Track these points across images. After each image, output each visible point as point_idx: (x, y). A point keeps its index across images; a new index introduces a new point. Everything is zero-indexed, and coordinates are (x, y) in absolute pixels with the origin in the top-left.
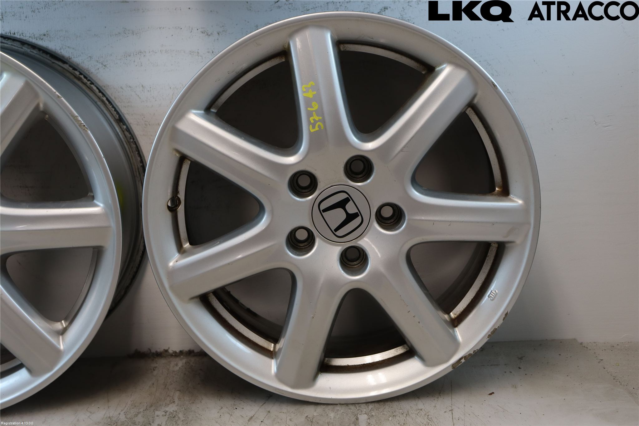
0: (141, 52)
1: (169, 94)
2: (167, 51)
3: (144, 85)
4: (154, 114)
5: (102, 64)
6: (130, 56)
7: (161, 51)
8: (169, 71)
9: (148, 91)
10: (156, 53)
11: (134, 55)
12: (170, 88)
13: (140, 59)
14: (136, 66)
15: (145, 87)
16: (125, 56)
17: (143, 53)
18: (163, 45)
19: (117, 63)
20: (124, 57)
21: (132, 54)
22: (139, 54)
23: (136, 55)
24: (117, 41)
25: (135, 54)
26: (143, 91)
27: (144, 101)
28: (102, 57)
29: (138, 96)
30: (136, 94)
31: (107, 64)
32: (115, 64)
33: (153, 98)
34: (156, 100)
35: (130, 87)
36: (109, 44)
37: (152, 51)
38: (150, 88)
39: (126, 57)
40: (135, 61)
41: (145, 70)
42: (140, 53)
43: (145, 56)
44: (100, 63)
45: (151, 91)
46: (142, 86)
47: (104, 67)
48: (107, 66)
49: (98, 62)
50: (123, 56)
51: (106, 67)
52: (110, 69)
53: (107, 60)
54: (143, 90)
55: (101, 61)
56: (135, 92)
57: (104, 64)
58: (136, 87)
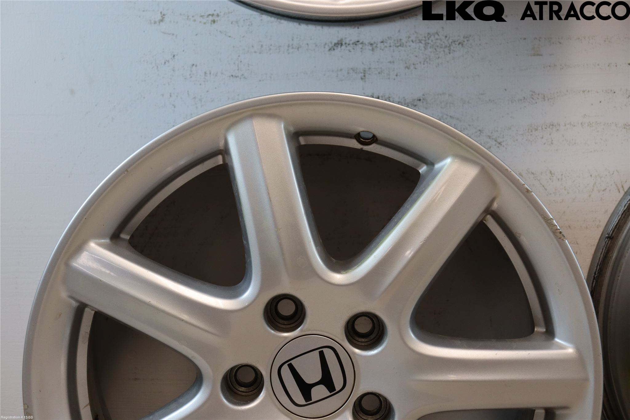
0: (553, 125)
1: (588, 185)
2: (591, 124)
3: (553, 172)
4: (564, 212)
5: (496, 141)
6: (536, 130)
7: (581, 124)
8: (591, 152)
9: (559, 179)
10: (574, 126)
11: (542, 129)
12: (591, 176)
13: (550, 134)
14: (544, 144)
15: (554, 174)
16: (530, 131)
17: (555, 126)
18: (585, 115)
19: (517, 140)
20: (528, 132)
21: (540, 128)
22: (549, 127)
23: (546, 128)
24: (521, 108)
25: (543, 127)
26: (550, 179)
27: (551, 194)
28: (497, 131)
29: (543, 186)
30: (541, 184)
31: (503, 141)
32: (514, 141)
33: (565, 189)
34: (568, 193)
35: (533, 173)
36: (508, 114)
37: (568, 124)
38: (562, 175)
39: (532, 131)
40: (542, 138)
41: (557, 150)
42: (551, 127)
43: (558, 130)
44: (492, 139)
45: (562, 179)
46: (551, 172)
47: (498, 145)
48: (503, 144)
49: (490, 138)
50: (527, 129)
51: (501, 145)
52: (506, 149)
53: (503, 135)
54: (552, 178)
55: (494, 137)
56: (539, 180)
57: (499, 141)
58: (542, 173)
